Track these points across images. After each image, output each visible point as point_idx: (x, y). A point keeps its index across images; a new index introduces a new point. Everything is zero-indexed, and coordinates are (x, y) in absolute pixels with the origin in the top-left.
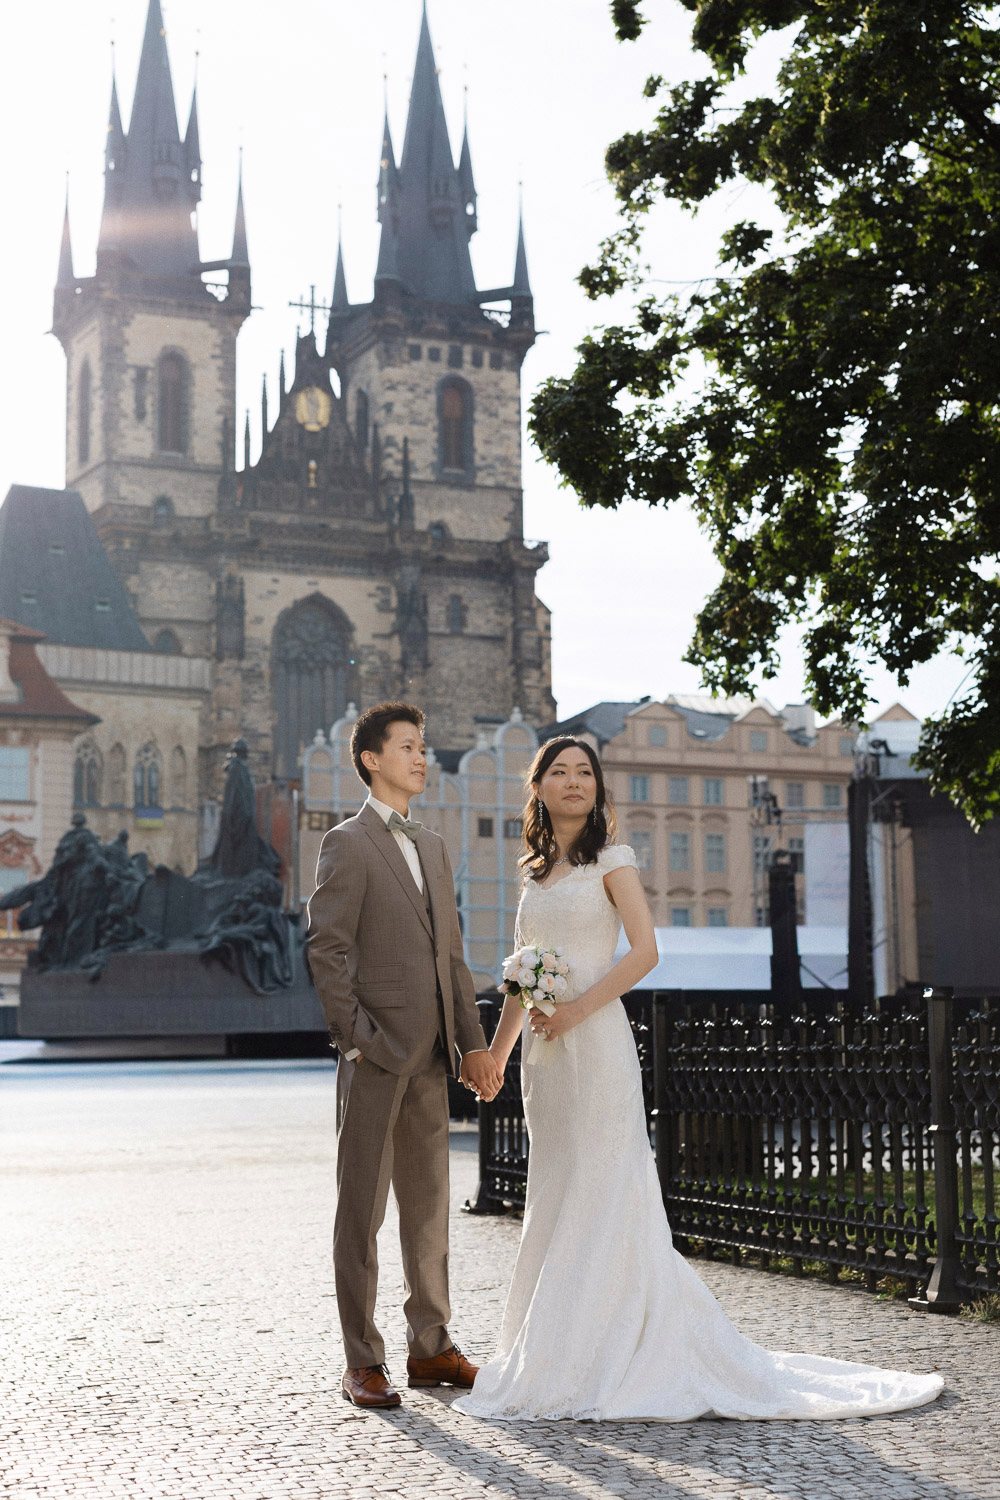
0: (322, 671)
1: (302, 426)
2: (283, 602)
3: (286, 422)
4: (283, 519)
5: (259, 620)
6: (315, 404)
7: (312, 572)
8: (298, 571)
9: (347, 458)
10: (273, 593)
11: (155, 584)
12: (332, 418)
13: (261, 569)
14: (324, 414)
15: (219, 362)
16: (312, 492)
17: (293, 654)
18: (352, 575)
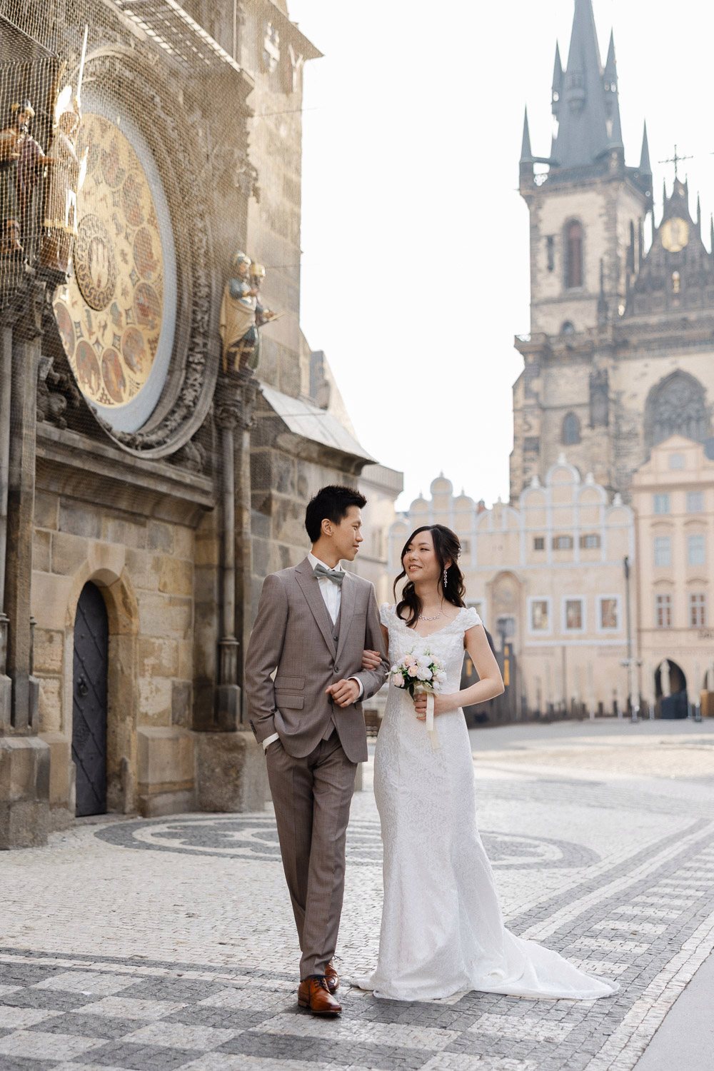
0: (688, 424)
1: (666, 251)
2: (653, 379)
3: (655, 250)
4: (654, 320)
5: (634, 396)
6: (676, 231)
7: (674, 355)
8: (663, 356)
9: (702, 266)
10: (644, 374)
11: (562, 382)
12: (690, 238)
13: (635, 358)
14: (683, 238)
15: (605, 219)
16: (677, 296)
17: (666, 416)
18: (704, 351)
